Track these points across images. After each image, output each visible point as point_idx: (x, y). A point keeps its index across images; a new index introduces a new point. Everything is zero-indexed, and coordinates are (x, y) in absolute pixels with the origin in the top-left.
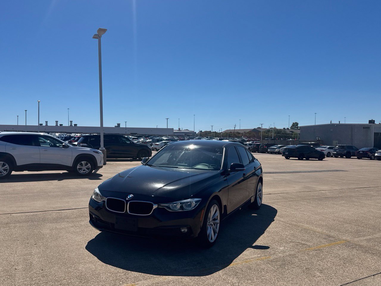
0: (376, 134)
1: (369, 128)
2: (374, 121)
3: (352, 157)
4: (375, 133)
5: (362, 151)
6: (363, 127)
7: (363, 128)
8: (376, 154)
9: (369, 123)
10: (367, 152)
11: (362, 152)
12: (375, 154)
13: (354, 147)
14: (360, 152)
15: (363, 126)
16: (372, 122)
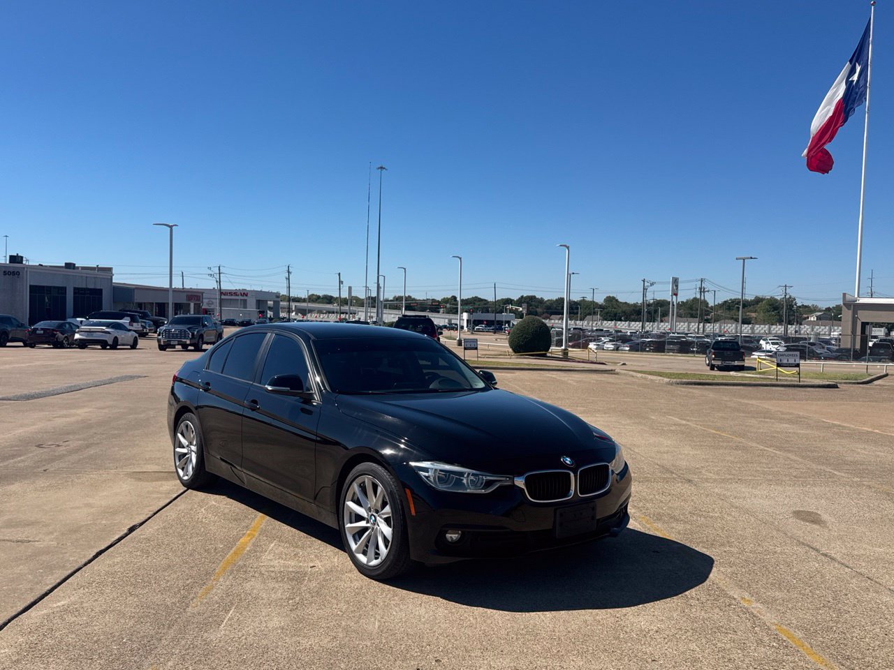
0: (34, 290)
1: (18, 273)
2: (22, 257)
3: (8, 344)
4: (30, 286)
5: (42, 329)
6: (4, 272)
7: (2, 273)
8: (77, 336)
9: (10, 262)
10: (53, 330)
11: (42, 332)
12: (74, 335)
13: (15, 319)
14: (38, 332)
15: (4, 270)
16: (15, 259)
